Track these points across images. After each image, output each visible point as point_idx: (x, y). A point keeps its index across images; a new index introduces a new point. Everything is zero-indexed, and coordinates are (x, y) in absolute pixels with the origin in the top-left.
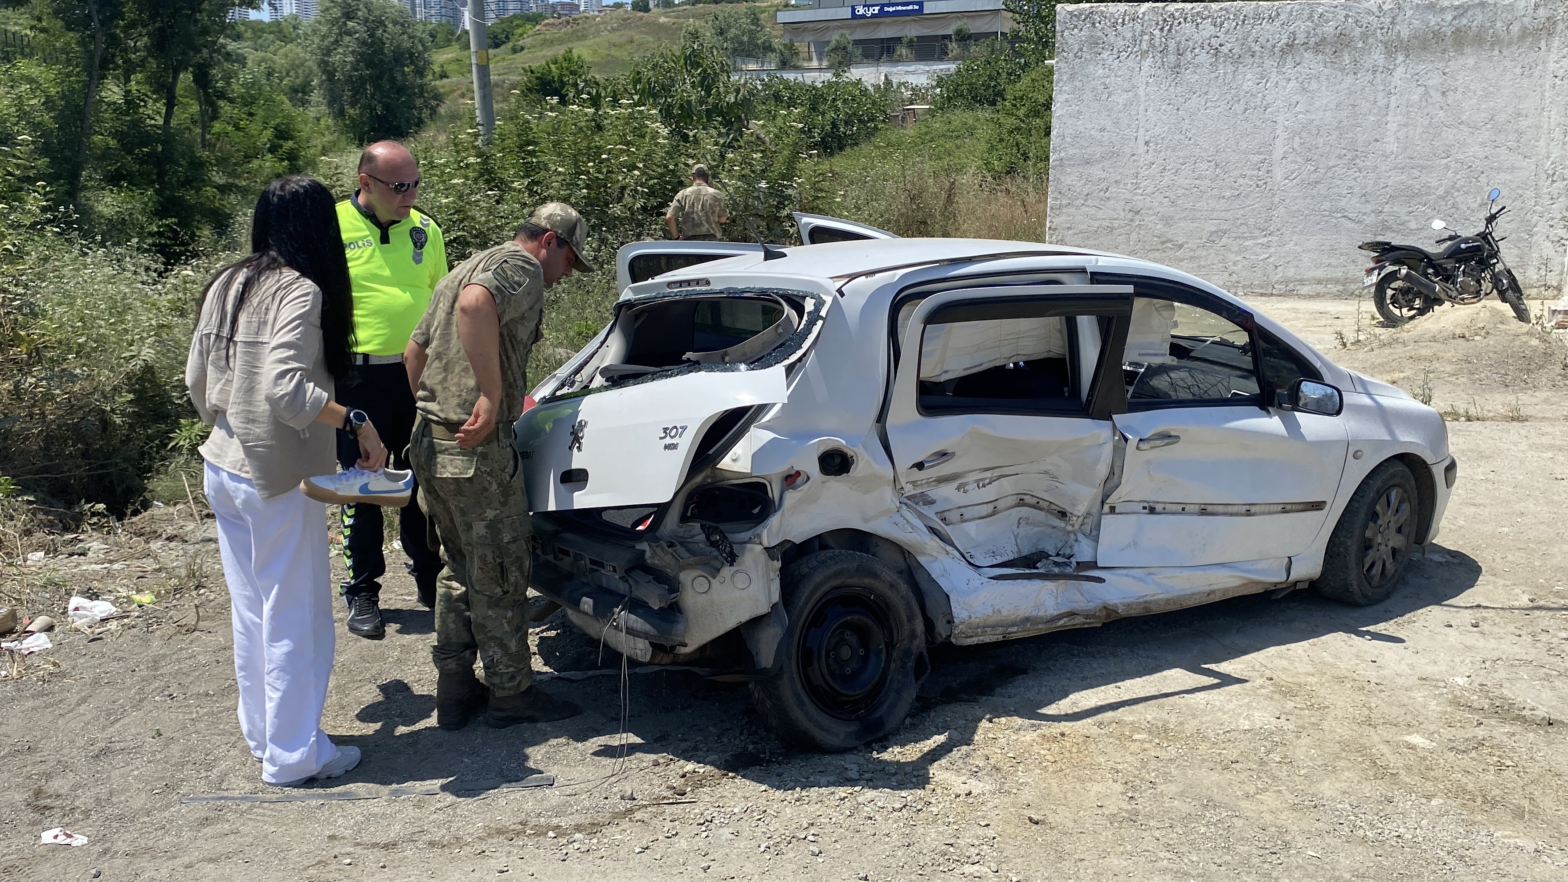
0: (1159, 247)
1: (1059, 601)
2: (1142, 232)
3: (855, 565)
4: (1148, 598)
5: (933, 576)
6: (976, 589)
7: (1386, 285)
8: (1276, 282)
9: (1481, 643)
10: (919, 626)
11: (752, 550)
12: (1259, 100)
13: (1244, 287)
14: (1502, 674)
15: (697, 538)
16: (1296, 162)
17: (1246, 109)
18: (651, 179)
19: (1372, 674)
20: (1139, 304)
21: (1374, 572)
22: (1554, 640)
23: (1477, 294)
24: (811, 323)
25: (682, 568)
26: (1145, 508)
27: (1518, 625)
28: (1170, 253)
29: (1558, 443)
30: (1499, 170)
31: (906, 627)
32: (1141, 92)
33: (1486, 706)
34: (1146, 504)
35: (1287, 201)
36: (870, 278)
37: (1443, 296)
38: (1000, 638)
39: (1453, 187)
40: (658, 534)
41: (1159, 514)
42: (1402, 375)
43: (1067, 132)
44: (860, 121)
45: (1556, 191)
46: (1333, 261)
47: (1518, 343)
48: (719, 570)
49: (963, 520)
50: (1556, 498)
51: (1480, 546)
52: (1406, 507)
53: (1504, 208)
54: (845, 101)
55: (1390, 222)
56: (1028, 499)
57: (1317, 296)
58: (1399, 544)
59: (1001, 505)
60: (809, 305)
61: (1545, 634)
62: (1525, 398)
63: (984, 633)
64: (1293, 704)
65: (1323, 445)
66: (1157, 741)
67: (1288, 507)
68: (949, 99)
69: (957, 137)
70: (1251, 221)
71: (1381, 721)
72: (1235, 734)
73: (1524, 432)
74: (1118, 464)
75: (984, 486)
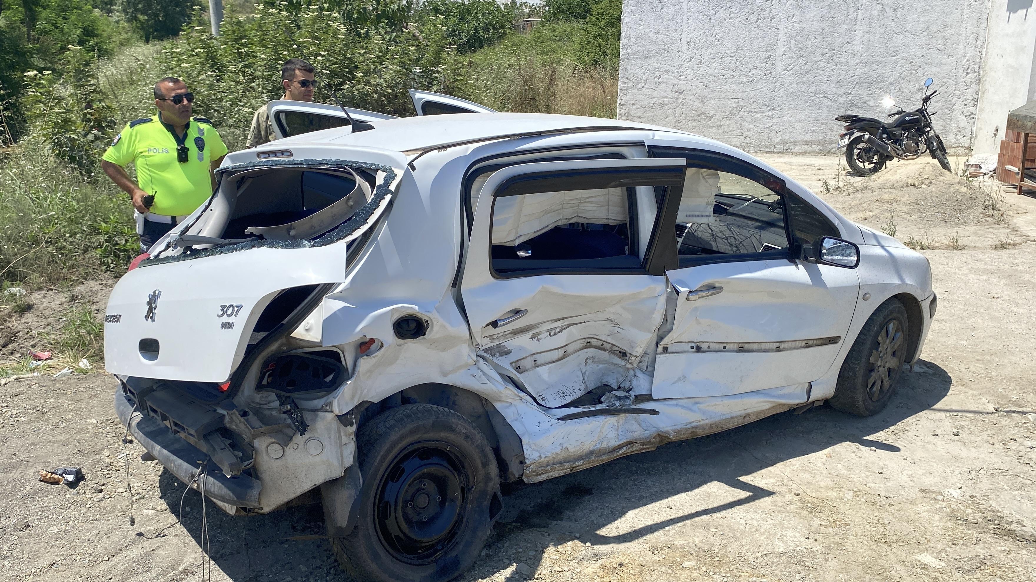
0: (696, 118)
1: (620, 433)
2: (684, 107)
3: (431, 421)
4: (694, 424)
5: (508, 420)
6: (547, 431)
7: (854, 146)
8: (777, 144)
9: (964, 453)
10: (494, 469)
11: (324, 418)
12: (767, 12)
13: (754, 147)
14: (986, 485)
15: (272, 405)
16: (792, 58)
17: (758, 19)
18: (333, 64)
19: (879, 487)
20: (690, 172)
21: (874, 389)
22: (1021, 448)
23: (916, 153)
24: (380, 197)
25: (255, 436)
26: (692, 347)
27: (990, 433)
28: (704, 122)
29: (990, 267)
30: (931, 65)
31: (481, 472)
32: (685, 6)
33: (980, 520)
34: (693, 344)
35: (786, 86)
36: (443, 153)
37: (893, 154)
38: (568, 471)
39: (900, 77)
40: (235, 401)
41: (704, 352)
42: (871, 214)
43: (632, 34)
44: (494, 28)
45: (969, 80)
46: (817, 129)
47: (952, 190)
48: (291, 438)
49: (536, 365)
50: (997, 314)
51: (947, 358)
52: (900, 335)
53: (936, 92)
54: (483, 15)
55: (856, 101)
56: (594, 342)
57: (805, 153)
58: (894, 365)
59: (570, 349)
60: (380, 178)
61: (1012, 442)
62: (960, 231)
63: (553, 469)
64: (818, 521)
65: (841, 290)
66: (704, 569)
67: (810, 343)
68: (554, 14)
69: (559, 40)
70: (760, 100)
71: (895, 538)
72: (772, 558)
73: (963, 259)
74: (670, 312)
75: (555, 334)
